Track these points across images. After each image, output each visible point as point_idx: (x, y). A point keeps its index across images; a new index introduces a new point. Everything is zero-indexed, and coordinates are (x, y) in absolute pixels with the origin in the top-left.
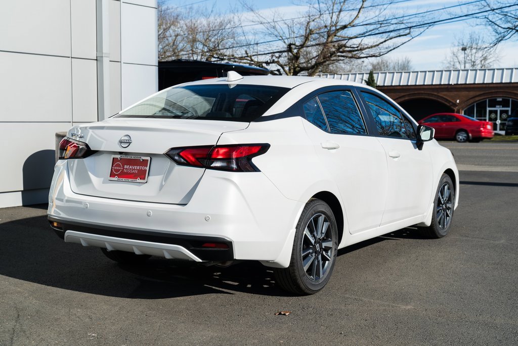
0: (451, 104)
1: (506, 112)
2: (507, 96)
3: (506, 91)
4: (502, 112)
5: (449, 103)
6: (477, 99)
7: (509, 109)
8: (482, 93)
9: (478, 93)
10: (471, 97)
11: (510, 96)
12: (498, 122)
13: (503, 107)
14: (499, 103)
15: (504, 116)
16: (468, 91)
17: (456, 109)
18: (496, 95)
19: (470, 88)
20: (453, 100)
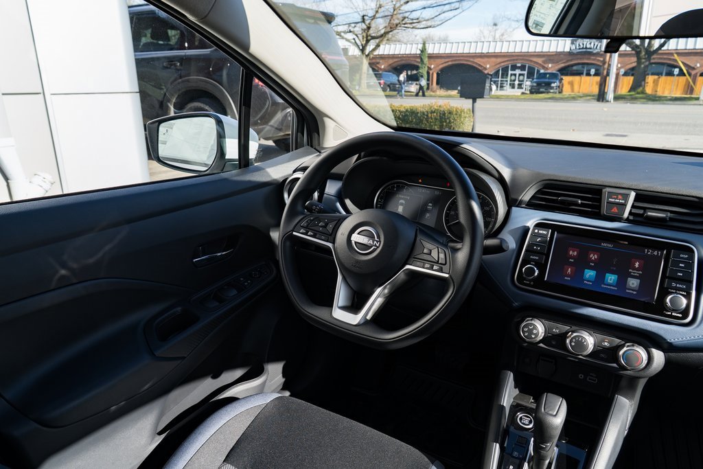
0: (483, 68)
1: (523, 75)
2: (525, 62)
4: (520, 75)
7: (525, 72)
8: (507, 59)
10: (498, 63)
12: (517, 82)
13: (521, 71)
14: (519, 68)
15: (521, 78)
16: (496, 58)
17: (486, 72)
18: (516, 62)
20: (485, 65)
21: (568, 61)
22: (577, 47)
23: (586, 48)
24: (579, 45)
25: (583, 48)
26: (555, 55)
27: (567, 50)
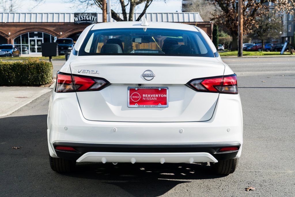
0: (5, 35)
1: (41, 41)
2: (41, 30)
3: (40, 27)
4: (38, 41)
5: (4, 35)
6: (22, 32)
7: (42, 39)
8: (25, 28)
9: (22, 28)
10: (18, 31)
11: (42, 31)
12: (36, 47)
13: (38, 37)
14: (36, 35)
15: (40, 43)
16: (15, 27)
17: (8, 39)
18: (34, 30)
19: (17, 25)
20: (6, 32)
21: (74, 30)
22: (80, 20)
23: (86, 20)
24: (81, 18)
25: (84, 20)
26: (64, 25)
27: (72, 21)
